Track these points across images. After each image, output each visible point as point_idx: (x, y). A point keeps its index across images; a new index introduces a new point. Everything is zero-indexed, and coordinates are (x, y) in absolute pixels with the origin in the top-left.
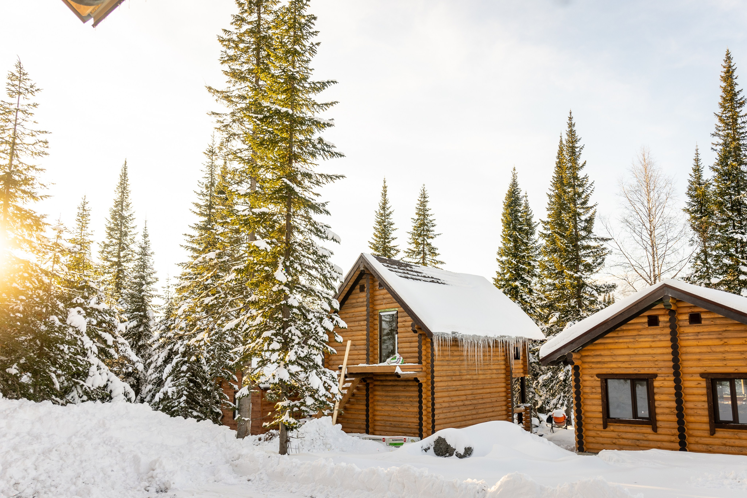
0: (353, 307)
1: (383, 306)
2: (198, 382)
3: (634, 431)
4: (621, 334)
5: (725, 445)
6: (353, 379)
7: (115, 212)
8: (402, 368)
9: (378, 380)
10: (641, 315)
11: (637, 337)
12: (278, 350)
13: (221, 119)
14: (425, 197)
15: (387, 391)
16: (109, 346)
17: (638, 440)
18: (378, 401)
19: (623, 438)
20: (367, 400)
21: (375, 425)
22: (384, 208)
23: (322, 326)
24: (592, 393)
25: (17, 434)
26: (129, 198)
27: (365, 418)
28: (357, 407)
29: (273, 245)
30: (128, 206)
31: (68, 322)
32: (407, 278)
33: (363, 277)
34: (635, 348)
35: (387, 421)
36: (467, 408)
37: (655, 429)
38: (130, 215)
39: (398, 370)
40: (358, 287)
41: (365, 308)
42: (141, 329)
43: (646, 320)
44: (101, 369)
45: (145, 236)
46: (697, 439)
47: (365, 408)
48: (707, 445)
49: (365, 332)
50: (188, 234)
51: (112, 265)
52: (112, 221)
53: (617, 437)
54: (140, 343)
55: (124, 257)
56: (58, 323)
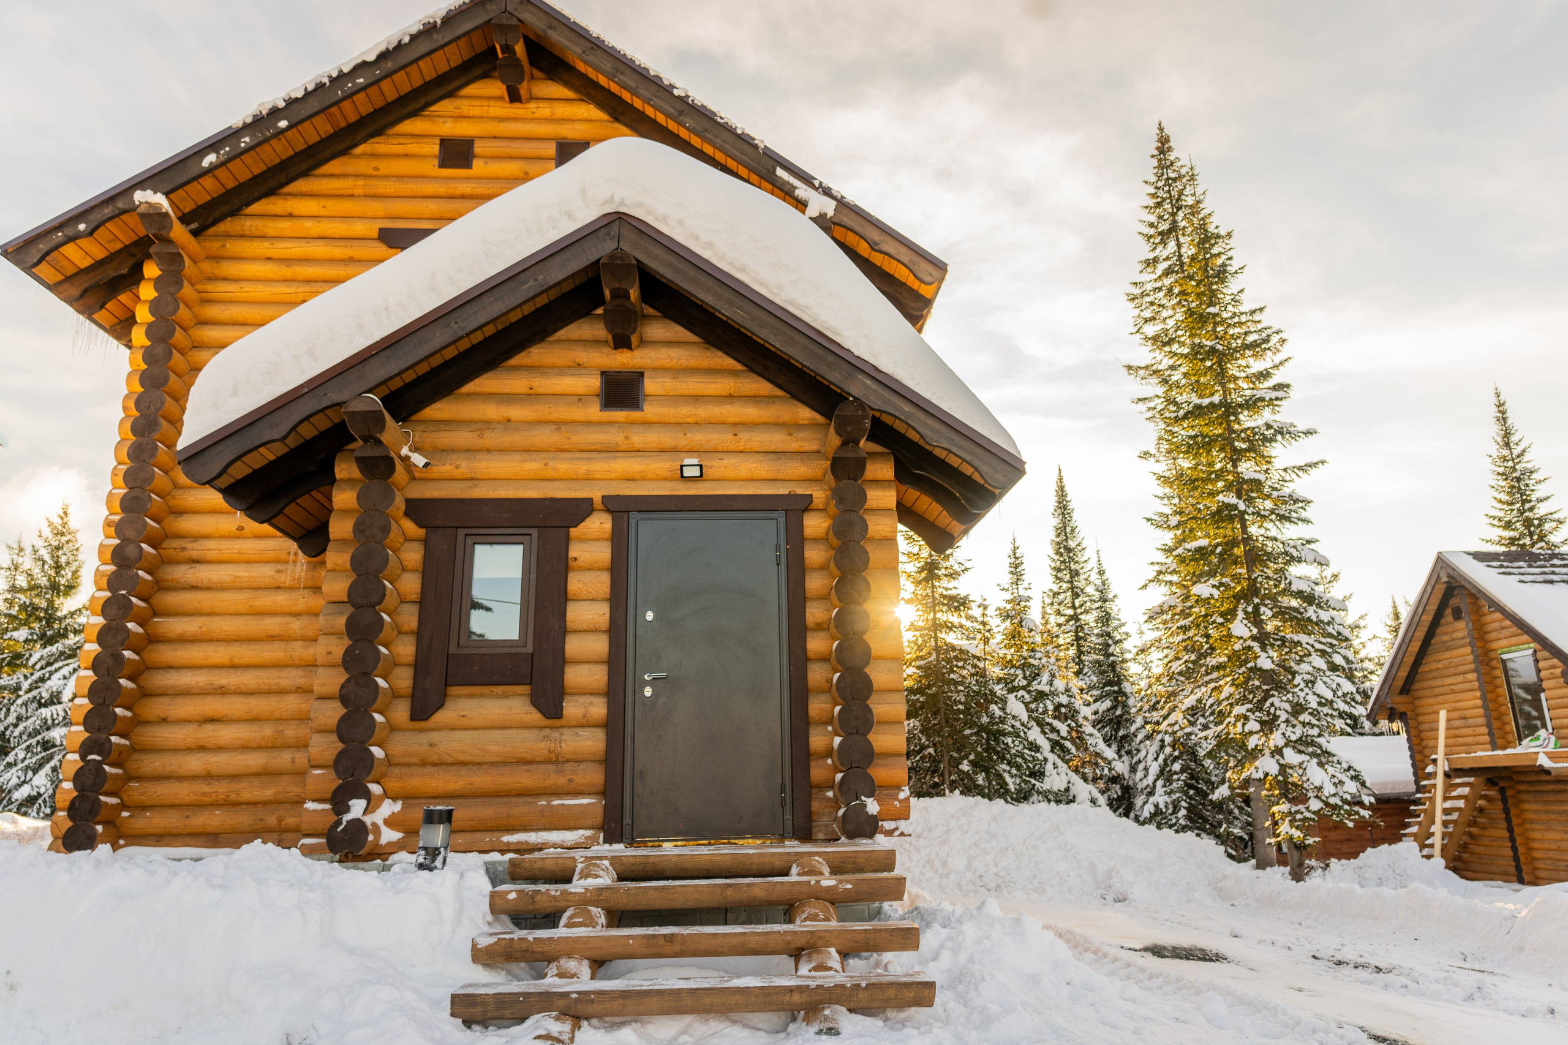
0: (1447, 649)
1: (1505, 642)
2: (1201, 789)
6: (1471, 780)
7: (1058, 543)
8: (1551, 756)
9: (1523, 782)
12: (1256, 732)
13: (1152, 405)
15: (1547, 802)
16: (1063, 738)
18: (1532, 821)
20: (1508, 820)
21: (1535, 869)
22: (1507, 445)
23: (1315, 694)
25: (977, 832)
26: (1074, 519)
27: (1511, 854)
28: (1493, 832)
29: (1222, 589)
30: (1073, 530)
31: (1008, 710)
32: (1551, 582)
33: (1456, 593)
35: (1559, 860)
38: (1079, 545)
39: (1544, 761)
40: (1449, 611)
41: (1468, 650)
42: (1119, 712)
44: (1058, 766)
45: (1101, 573)
47: (1507, 835)
49: (1478, 694)
50: (1155, 561)
51: (1068, 621)
52: (1056, 557)
54: (1121, 733)
55: (1081, 606)
56: (998, 713)
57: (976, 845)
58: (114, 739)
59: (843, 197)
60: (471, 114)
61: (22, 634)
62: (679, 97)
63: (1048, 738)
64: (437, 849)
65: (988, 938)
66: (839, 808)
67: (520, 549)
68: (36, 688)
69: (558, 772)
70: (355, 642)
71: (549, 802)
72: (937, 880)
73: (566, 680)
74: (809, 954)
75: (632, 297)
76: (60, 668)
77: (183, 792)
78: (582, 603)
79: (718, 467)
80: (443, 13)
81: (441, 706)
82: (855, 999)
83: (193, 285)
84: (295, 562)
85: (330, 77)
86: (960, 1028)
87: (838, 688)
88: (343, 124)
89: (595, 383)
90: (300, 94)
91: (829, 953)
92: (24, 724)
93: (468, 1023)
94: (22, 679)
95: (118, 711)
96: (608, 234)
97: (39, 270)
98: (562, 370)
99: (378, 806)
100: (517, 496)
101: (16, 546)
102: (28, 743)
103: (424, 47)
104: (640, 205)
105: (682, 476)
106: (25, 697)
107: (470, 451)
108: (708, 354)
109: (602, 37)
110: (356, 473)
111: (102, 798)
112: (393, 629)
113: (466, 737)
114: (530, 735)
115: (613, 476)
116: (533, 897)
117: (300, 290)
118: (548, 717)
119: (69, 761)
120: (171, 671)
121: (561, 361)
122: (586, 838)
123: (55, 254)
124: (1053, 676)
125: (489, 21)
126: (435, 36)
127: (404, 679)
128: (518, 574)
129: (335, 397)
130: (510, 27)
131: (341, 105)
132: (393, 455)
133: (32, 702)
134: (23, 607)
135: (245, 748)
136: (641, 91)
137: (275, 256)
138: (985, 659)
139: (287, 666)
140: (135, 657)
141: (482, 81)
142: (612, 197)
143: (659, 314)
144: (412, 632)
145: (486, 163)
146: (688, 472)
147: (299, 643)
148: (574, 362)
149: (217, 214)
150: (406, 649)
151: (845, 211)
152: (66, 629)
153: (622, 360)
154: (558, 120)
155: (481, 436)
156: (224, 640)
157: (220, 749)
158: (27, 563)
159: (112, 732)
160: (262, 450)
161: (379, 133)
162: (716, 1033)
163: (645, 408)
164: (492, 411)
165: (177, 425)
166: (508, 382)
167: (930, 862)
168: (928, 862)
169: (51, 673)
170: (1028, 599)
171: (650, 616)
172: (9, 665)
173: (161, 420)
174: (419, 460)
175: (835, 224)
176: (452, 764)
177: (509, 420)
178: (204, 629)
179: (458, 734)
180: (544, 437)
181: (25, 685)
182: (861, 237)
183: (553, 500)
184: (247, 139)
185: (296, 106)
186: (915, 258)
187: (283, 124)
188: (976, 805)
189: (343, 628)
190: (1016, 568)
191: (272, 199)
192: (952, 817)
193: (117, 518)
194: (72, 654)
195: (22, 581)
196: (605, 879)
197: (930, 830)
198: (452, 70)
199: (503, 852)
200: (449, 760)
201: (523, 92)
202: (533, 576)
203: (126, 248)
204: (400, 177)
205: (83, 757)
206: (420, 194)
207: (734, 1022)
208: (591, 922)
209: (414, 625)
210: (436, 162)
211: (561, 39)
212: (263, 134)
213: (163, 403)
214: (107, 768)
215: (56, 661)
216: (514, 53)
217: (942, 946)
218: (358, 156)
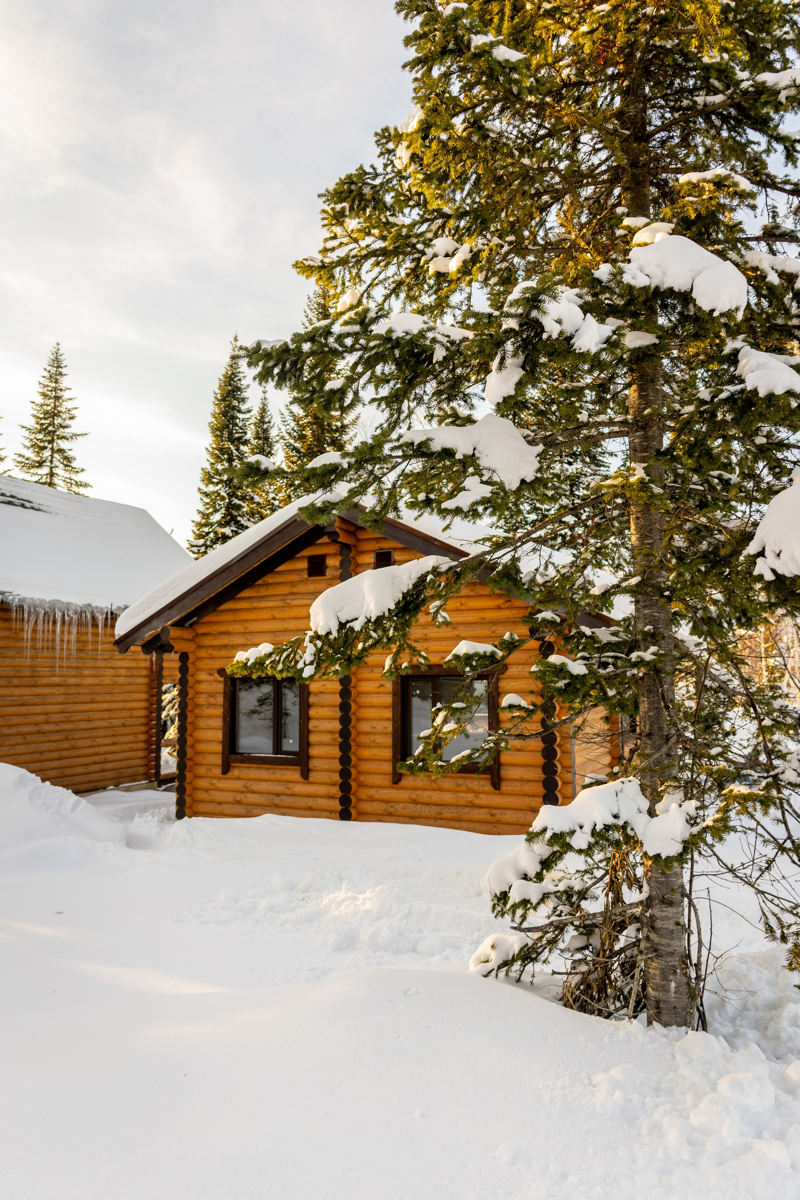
3: (272, 777)
4: (263, 592)
5: (415, 802)
10: (299, 555)
11: (289, 597)
14: (59, 367)
17: (278, 795)
19: (254, 792)
24: (210, 705)
34: (284, 619)
36: (47, 739)
37: (305, 774)
43: (304, 565)
46: (372, 792)
48: (387, 802)
53: (244, 789)
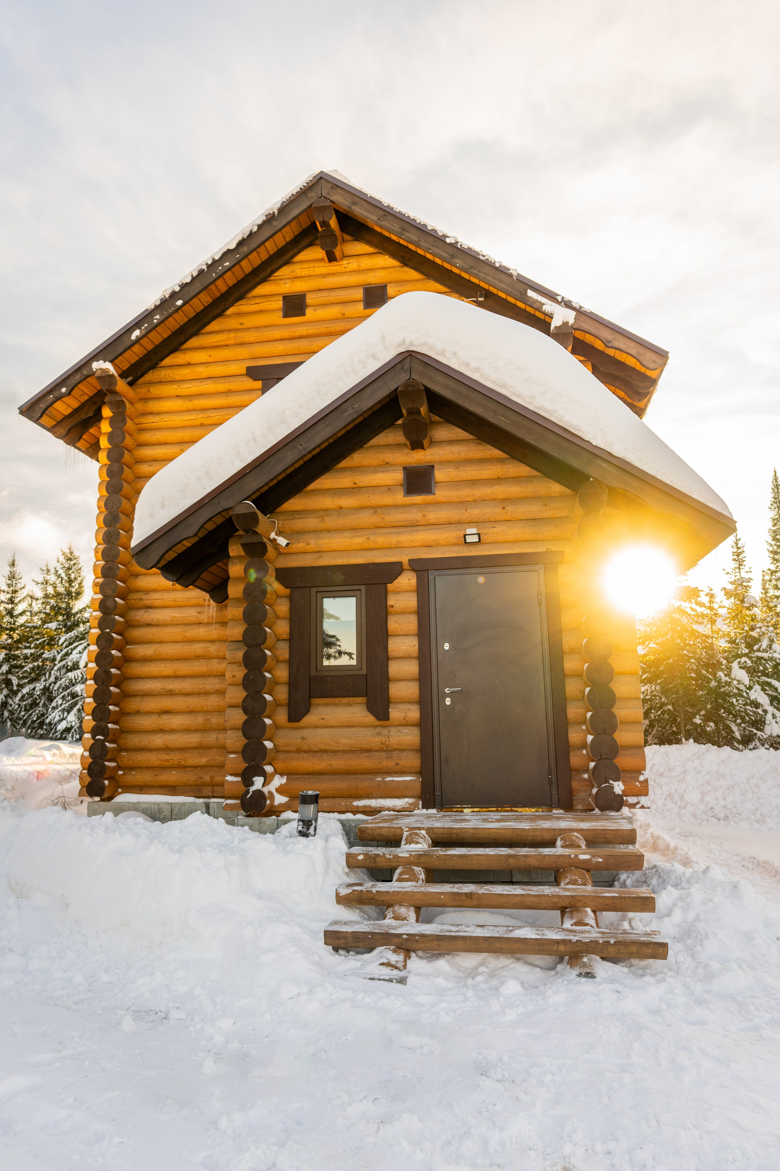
7: (774, 531)
25: (709, 773)
31: (733, 676)
44: (776, 717)
52: (773, 543)
56: (724, 679)
57: (708, 783)
58: (110, 726)
59: (581, 307)
60: (303, 274)
61: (53, 625)
62: (450, 244)
63: (768, 694)
64: (310, 821)
65: (711, 900)
66: (593, 787)
67: (353, 600)
68: (64, 659)
69: (388, 758)
70: (249, 670)
71: (383, 779)
72: (676, 810)
73: (390, 693)
74: (571, 912)
75: (422, 413)
76: (77, 646)
77: (152, 759)
78: (399, 638)
79: (492, 533)
80: (279, 205)
81: (307, 711)
82: (606, 951)
83: (132, 420)
84: (209, 606)
85: (207, 264)
86: (688, 979)
87: (589, 699)
88: (218, 295)
89: (399, 476)
90: (188, 280)
91: (586, 912)
92: (60, 682)
93: (336, 949)
94: (56, 653)
95: (111, 707)
96: (403, 368)
97: (42, 421)
98: (376, 469)
99: (271, 780)
100: (350, 563)
101: (45, 569)
102: (63, 694)
103: (267, 233)
104: (424, 344)
105: (466, 542)
106: (59, 666)
107: (316, 532)
108: (481, 448)
109: (391, 206)
110: (242, 553)
111: (106, 763)
112: (273, 660)
113: (326, 732)
114: (368, 732)
115: (416, 544)
116: (374, 859)
117: (199, 417)
118: (378, 718)
119: (86, 738)
120: (140, 680)
121: (374, 462)
122: (410, 804)
123: (50, 409)
124: (772, 641)
125: (311, 205)
126: (275, 223)
127: (282, 693)
128: (354, 618)
129: (225, 505)
130: (325, 208)
131: (216, 283)
132: (265, 540)
133: (63, 668)
134: (53, 608)
135: (187, 730)
136: (422, 243)
137: (182, 394)
138: (712, 637)
139: (209, 676)
140: (118, 672)
141: (308, 249)
142: (404, 341)
143: (442, 420)
144: (285, 661)
145: (315, 310)
146: (469, 539)
147: (215, 660)
148: (384, 461)
149: (143, 369)
150: (282, 673)
151: (583, 318)
152: (78, 621)
153: (417, 458)
154: (363, 270)
155: (323, 521)
156: (170, 660)
157: (172, 731)
158: (52, 578)
159: (109, 721)
160: (184, 542)
161: (242, 297)
162: (504, 967)
163: (436, 492)
164: (328, 502)
165: (131, 516)
166: (339, 480)
167: (670, 796)
168: (669, 796)
169: (72, 650)
170: (749, 580)
171: (447, 646)
172: (48, 644)
173: (121, 515)
174: (282, 541)
175: (575, 329)
176: (317, 752)
177: (341, 508)
178: (157, 652)
179: (320, 731)
180: (365, 518)
181: (58, 658)
182: (596, 337)
183: (374, 565)
184: (158, 317)
185: (186, 288)
186: (642, 350)
187: (179, 303)
188: (707, 751)
189: (241, 658)
190: (738, 556)
191: (177, 354)
192: (688, 760)
193: (100, 580)
194: (82, 637)
195: (50, 590)
196: (422, 846)
197: (670, 771)
198: (288, 244)
199: (354, 813)
200: (315, 749)
201: (337, 253)
202: (364, 620)
203: (91, 398)
204: (258, 328)
205: (93, 737)
206: (272, 339)
207: (518, 959)
208: (414, 878)
209: (287, 656)
210: (281, 314)
211: (362, 212)
212: (168, 312)
213: (120, 503)
214: (107, 744)
215: (74, 641)
216: (330, 226)
217: (674, 905)
218: (229, 316)
